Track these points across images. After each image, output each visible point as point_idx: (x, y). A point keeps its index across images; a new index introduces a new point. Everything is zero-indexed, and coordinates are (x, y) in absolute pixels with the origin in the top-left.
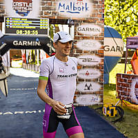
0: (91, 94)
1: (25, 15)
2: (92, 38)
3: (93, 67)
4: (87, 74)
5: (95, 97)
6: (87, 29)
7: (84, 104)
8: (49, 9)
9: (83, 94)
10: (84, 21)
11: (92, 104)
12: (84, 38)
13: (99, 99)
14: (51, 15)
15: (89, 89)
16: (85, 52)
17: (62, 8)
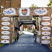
0: (47, 40)
1: (25, 15)
2: (47, 21)
3: (48, 31)
4: (45, 33)
6: (45, 18)
7: (45, 43)
8: (32, 12)
10: (44, 16)
11: (47, 43)
12: (44, 21)
13: (50, 42)
15: (46, 38)
16: (45, 26)
17: (37, 12)
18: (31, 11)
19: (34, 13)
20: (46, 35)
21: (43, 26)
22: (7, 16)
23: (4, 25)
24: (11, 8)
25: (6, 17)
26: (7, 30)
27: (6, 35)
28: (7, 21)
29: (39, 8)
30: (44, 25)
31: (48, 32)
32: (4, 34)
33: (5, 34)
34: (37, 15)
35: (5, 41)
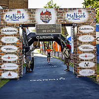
0: (88, 69)
1: (47, 22)
2: (89, 34)
3: (90, 52)
4: (86, 56)
5: (91, 70)
6: (85, 29)
8: (61, 18)
9: (83, 69)
10: (83, 24)
12: (83, 34)
13: (94, 72)
14: (62, 21)
16: (84, 43)
17: (69, 17)
18: (58, 15)
19: (65, 18)
20: (87, 60)
21: (81, 43)
22: (13, 25)
23: (7, 42)
24: (19, 10)
25: (10, 26)
26: (13, 53)
27: (10, 62)
28: (12, 35)
29: (74, 9)
30: (83, 41)
31: (91, 54)
32: (7, 60)
33: (9, 60)
34: (70, 23)
35: (10, 74)
